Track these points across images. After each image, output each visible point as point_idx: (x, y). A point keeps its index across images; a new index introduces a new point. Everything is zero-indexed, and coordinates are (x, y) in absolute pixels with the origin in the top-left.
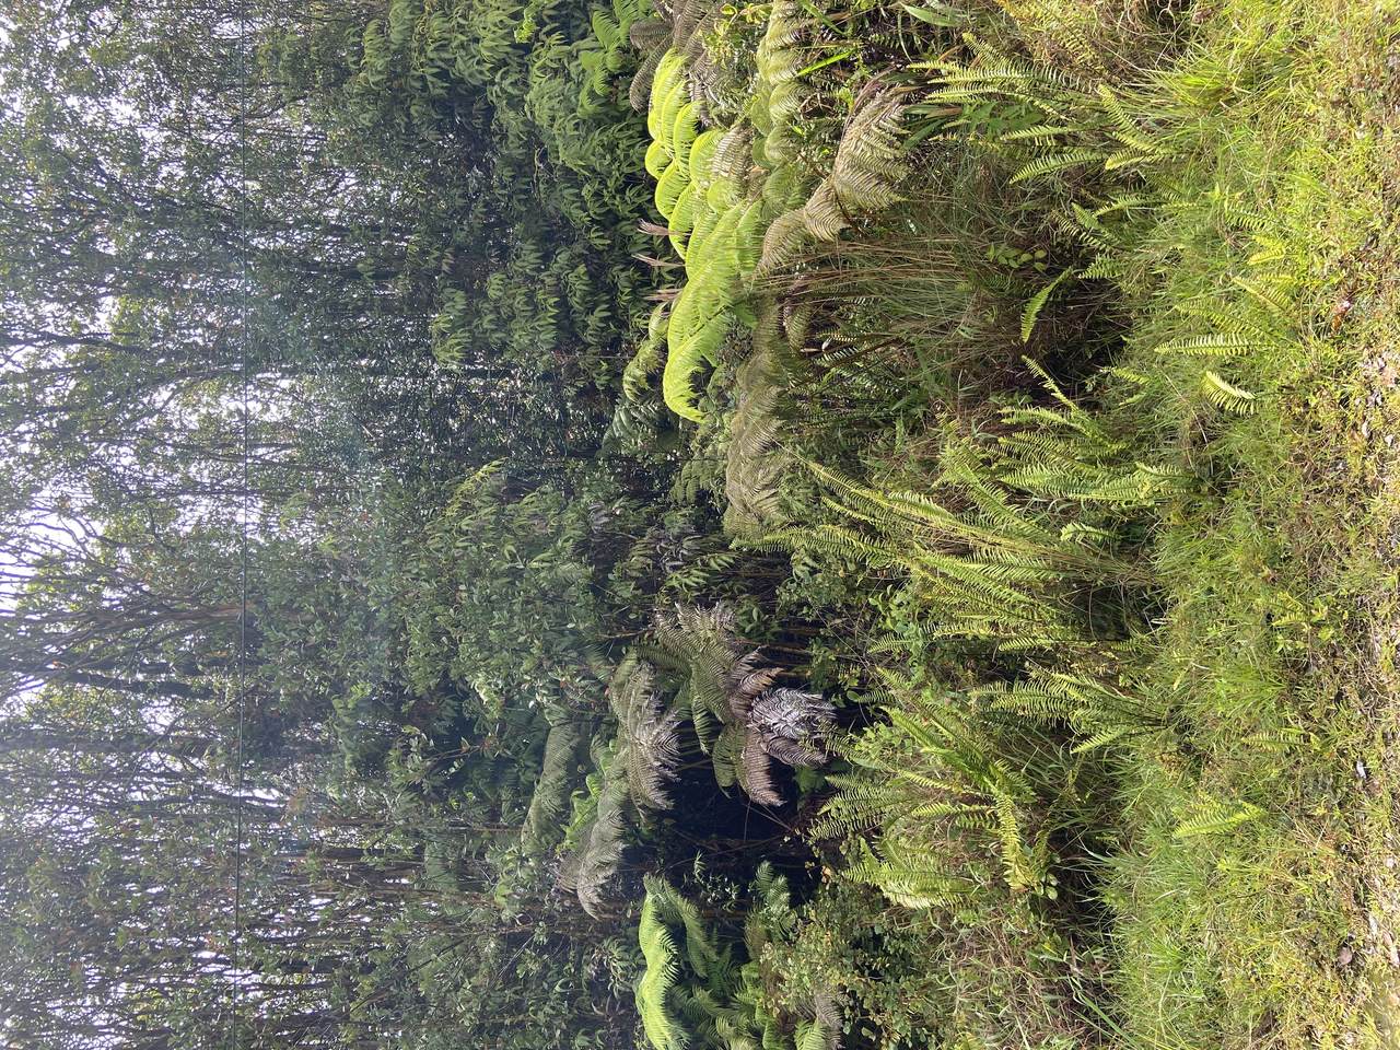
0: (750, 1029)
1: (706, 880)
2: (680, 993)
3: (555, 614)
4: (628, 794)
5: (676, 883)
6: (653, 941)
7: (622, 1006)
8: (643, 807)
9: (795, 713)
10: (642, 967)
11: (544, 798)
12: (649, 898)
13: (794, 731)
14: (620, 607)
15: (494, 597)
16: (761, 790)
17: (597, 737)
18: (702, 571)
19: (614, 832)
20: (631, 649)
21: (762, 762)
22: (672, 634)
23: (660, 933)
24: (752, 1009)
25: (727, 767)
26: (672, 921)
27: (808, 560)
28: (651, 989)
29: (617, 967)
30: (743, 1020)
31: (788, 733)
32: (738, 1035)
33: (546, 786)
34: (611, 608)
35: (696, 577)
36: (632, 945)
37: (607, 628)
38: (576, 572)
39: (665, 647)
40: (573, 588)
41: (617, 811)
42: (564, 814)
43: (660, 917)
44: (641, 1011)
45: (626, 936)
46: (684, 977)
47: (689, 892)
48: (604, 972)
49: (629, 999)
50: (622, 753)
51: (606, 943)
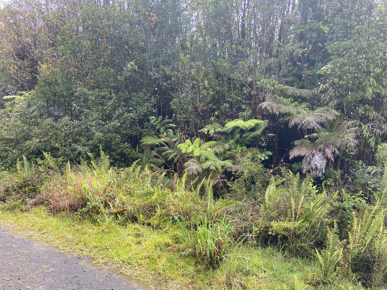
0: (231, 148)
1: (267, 137)
2: (239, 130)
3: (353, 88)
4: (293, 114)
5: (266, 129)
6: (252, 123)
7: (235, 116)
8: (289, 119)
9: (319, 165)
10: (245, 120)
11: (291, 90)
12: (262, 121)
13: (313, 164)
14: (355, 109)
15: (360, 67)
16: (294, 153)
17: (309, 104)
18: (368, 136)
19: (281, 111)
20: (340, 113)
21: (303, 154)
22: (346, 126)
23: (253, 125)
24: (235, 149)
25: (300, 143)
26: (256, 128)
27: (374, 171)
28: (239, 123)
29: (245, 114)
30: (233, 147)
31: (312, 162)
32: (230, 145)
33: (294, 90)
34: (355, 106)
35: (366, 134)
36: (250, 118)
37: (347, 105)
38: (369, 93)
39: (341, 124)
40: (363, 93)
41: (288, 111)
42: (286, 96)
43: (257, 125)
44: (235, 120)
45: (252, 116)
46: (242, 131)
47: (264, 133)
48: (244, 110)
49: (237, 117)
50: (305, 112)
51: (251, 110)
